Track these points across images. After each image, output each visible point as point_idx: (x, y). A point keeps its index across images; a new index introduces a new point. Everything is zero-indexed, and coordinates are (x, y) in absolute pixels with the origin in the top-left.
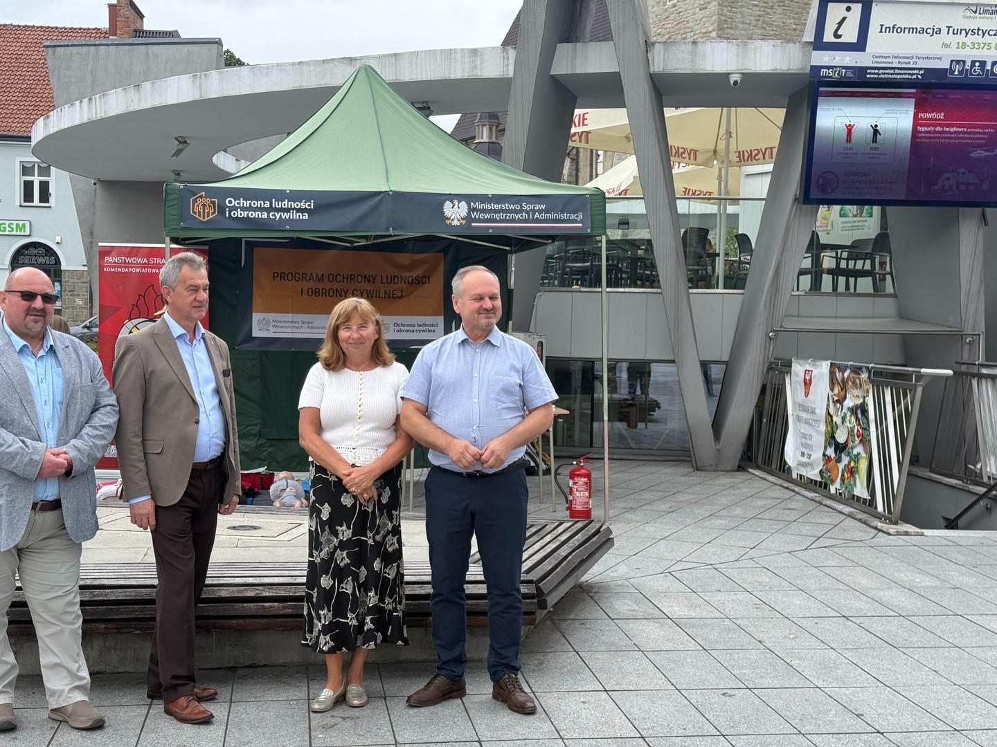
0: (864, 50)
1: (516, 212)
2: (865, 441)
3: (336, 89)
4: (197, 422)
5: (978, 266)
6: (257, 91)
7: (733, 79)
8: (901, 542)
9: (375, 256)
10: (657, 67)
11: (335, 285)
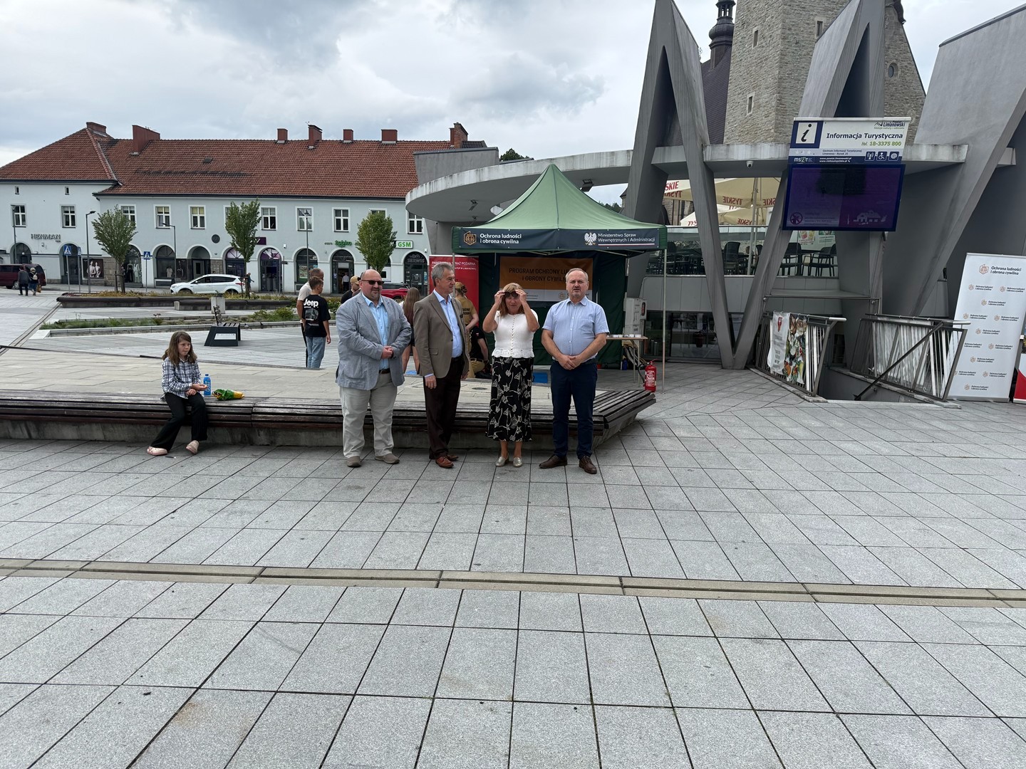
0: (818, 148)
1: (621, 238)
2: (803, 355)
3: (540, 175)
4: (452, 340)
5: (880, 262)
6: (506, 177)
7: (748, 163)
8: (814, 406)
9: (558, 259)
10: (708, 158)
11: (539, 275)
